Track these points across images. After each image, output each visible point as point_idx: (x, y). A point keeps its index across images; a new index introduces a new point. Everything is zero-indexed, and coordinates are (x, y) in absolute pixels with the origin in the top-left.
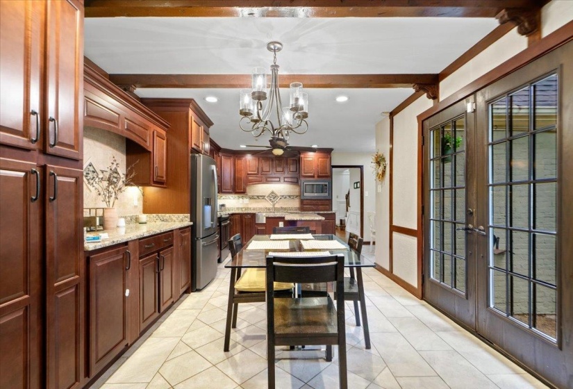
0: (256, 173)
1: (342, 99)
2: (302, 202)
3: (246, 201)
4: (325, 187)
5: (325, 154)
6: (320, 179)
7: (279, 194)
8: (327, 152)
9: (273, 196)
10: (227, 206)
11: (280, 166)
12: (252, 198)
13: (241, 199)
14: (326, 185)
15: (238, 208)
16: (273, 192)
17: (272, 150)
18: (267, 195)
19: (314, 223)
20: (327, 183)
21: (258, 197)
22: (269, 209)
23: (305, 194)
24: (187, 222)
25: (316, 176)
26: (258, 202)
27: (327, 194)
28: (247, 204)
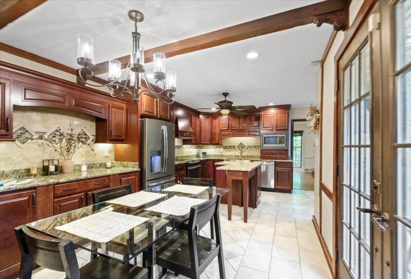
0: (227, 128)
1: (252, 55)
2: (262, 151)
3: (222, 150)
4: (283, 139)
5: (283, 110)
6: (278, 132)
7: (246, 145)
8: (286, 108)
9: (241, 146)
10: (207, 154)
11: (245, 122)
12: (226, 148)
13: (218, 149)
14: (283, 137)
15: (215, 155)
16: (241, 144)
17: (220, 110)
18: (237, 145)
19: (241, 174)
20: (285, 136)
21: (230, 147)
22: (238, 156)
23: (264, 145)
24: (137, 169)
25: (274, 129)
26: (230, 151)
27: (284, 145)
28: (222, 152)
